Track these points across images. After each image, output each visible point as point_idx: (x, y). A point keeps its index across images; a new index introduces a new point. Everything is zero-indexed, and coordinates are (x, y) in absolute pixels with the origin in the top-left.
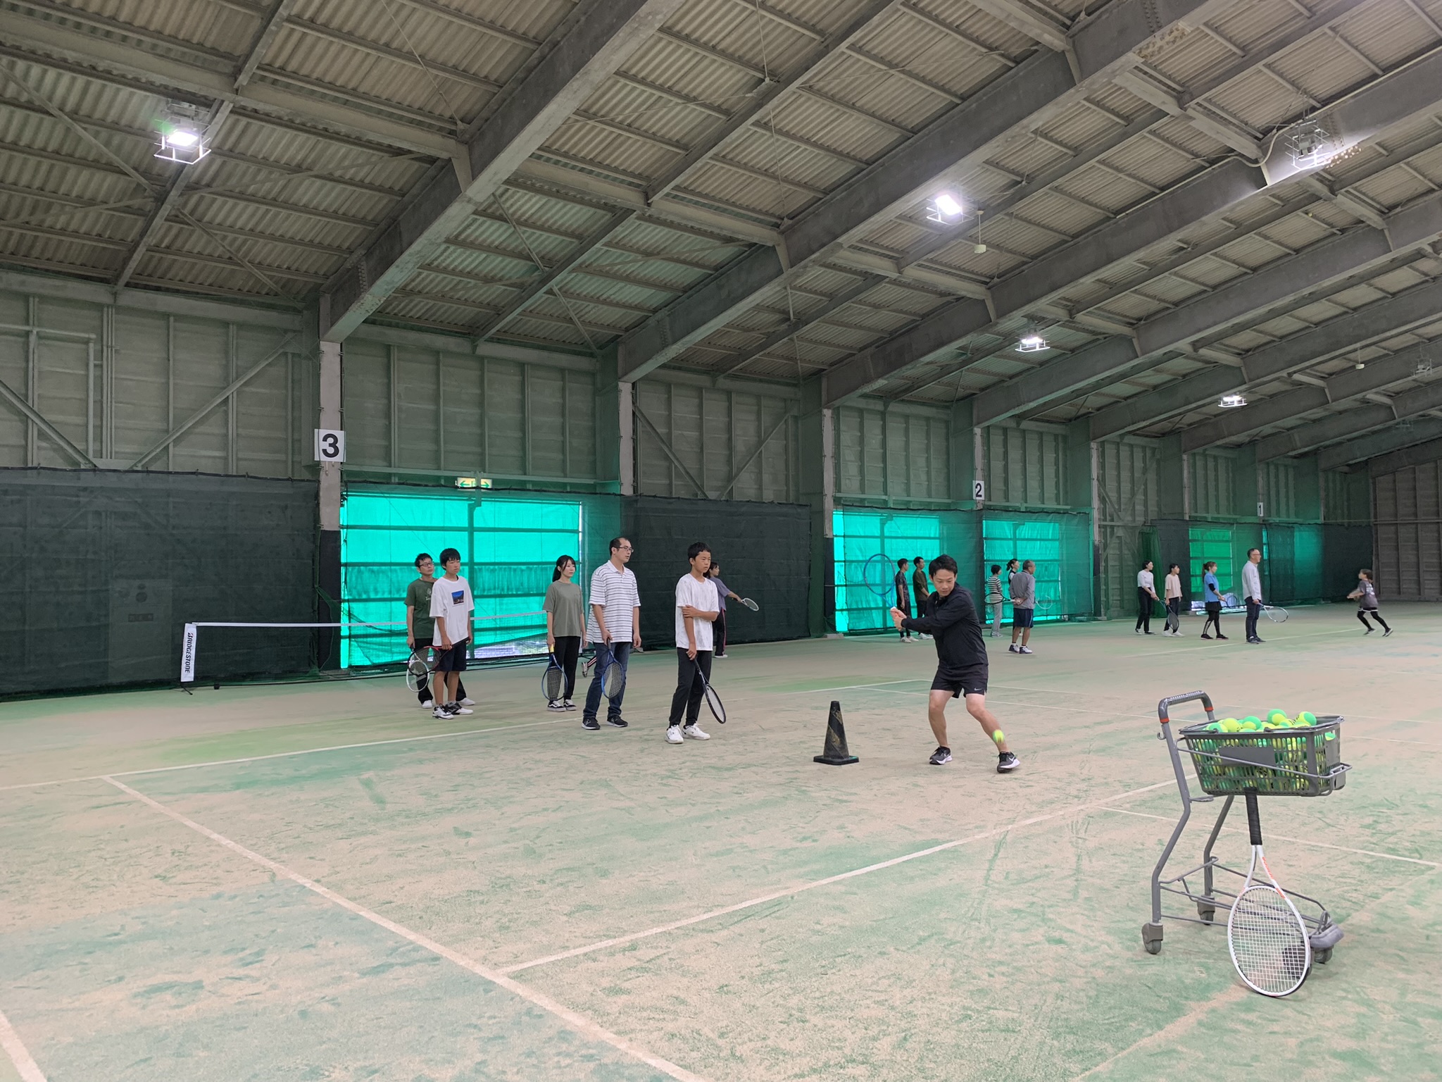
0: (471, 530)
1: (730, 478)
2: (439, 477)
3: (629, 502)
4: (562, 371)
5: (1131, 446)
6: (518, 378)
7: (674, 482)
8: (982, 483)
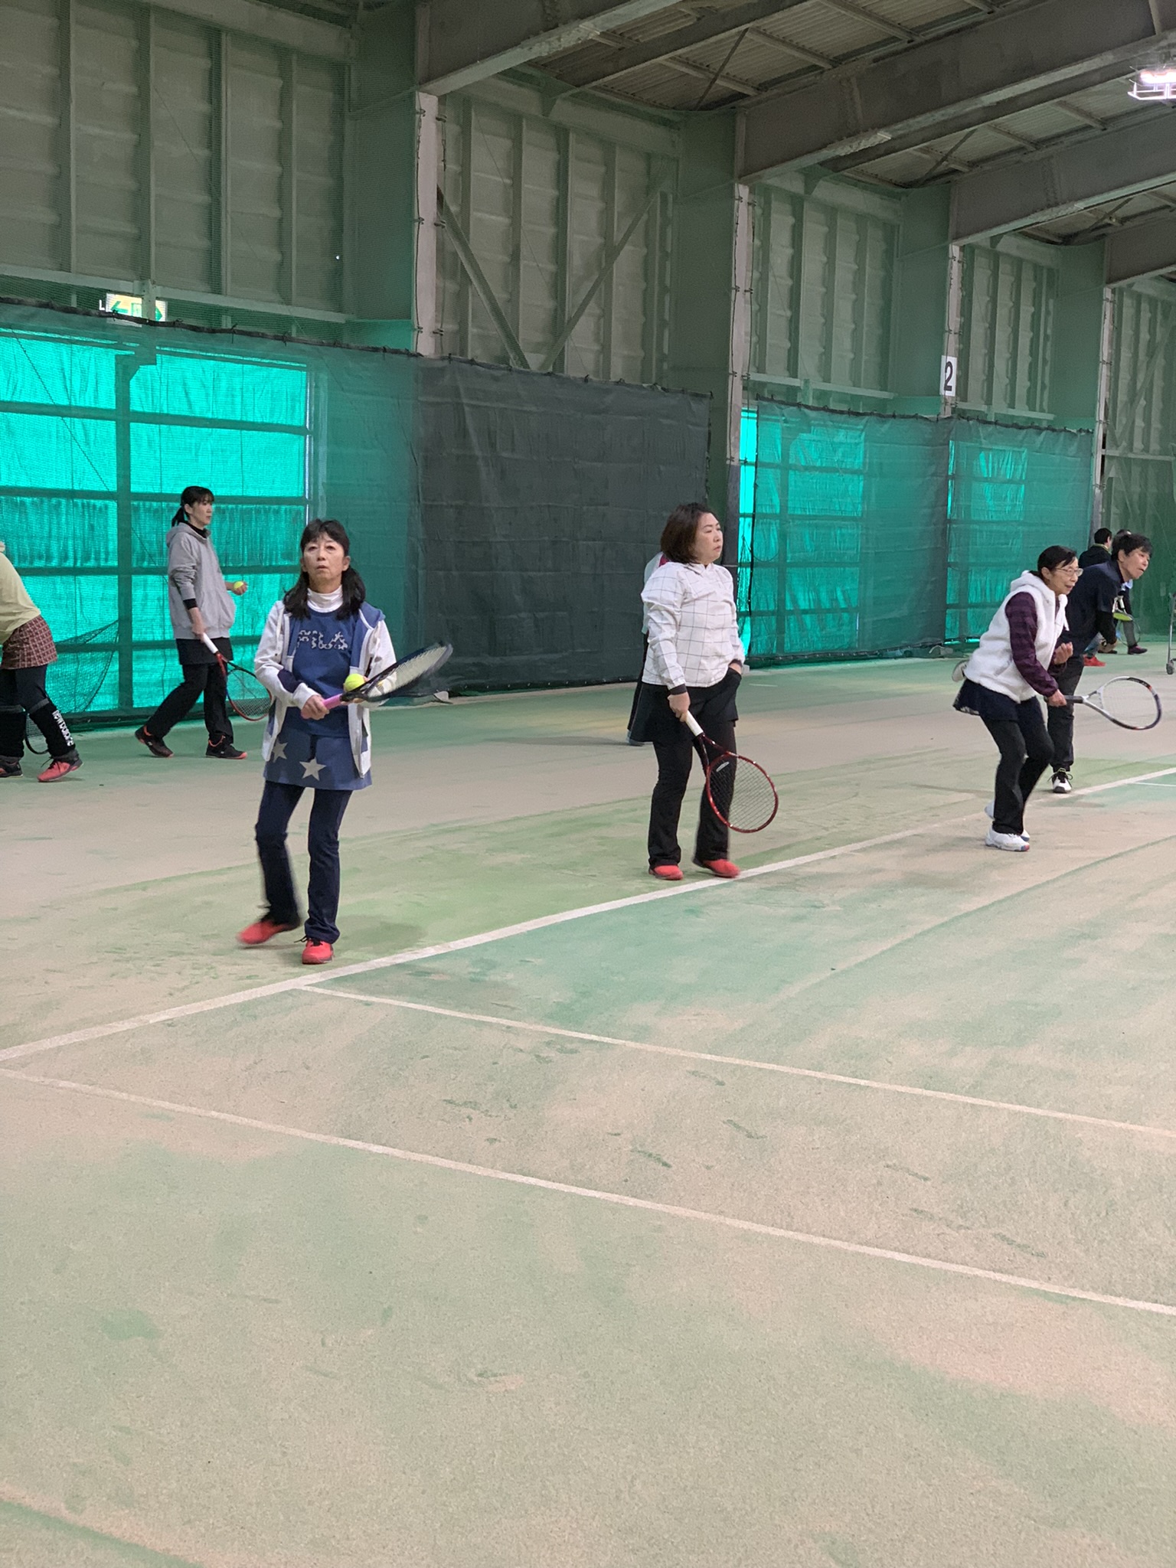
0: (123, 416)
1: (559, 326)
2: (69, 289)
3: (429, 374)
4: (282, 53)
5: (1138, 298)
6: (205, 63)
7: (472, 330)
8: (953, 360)
